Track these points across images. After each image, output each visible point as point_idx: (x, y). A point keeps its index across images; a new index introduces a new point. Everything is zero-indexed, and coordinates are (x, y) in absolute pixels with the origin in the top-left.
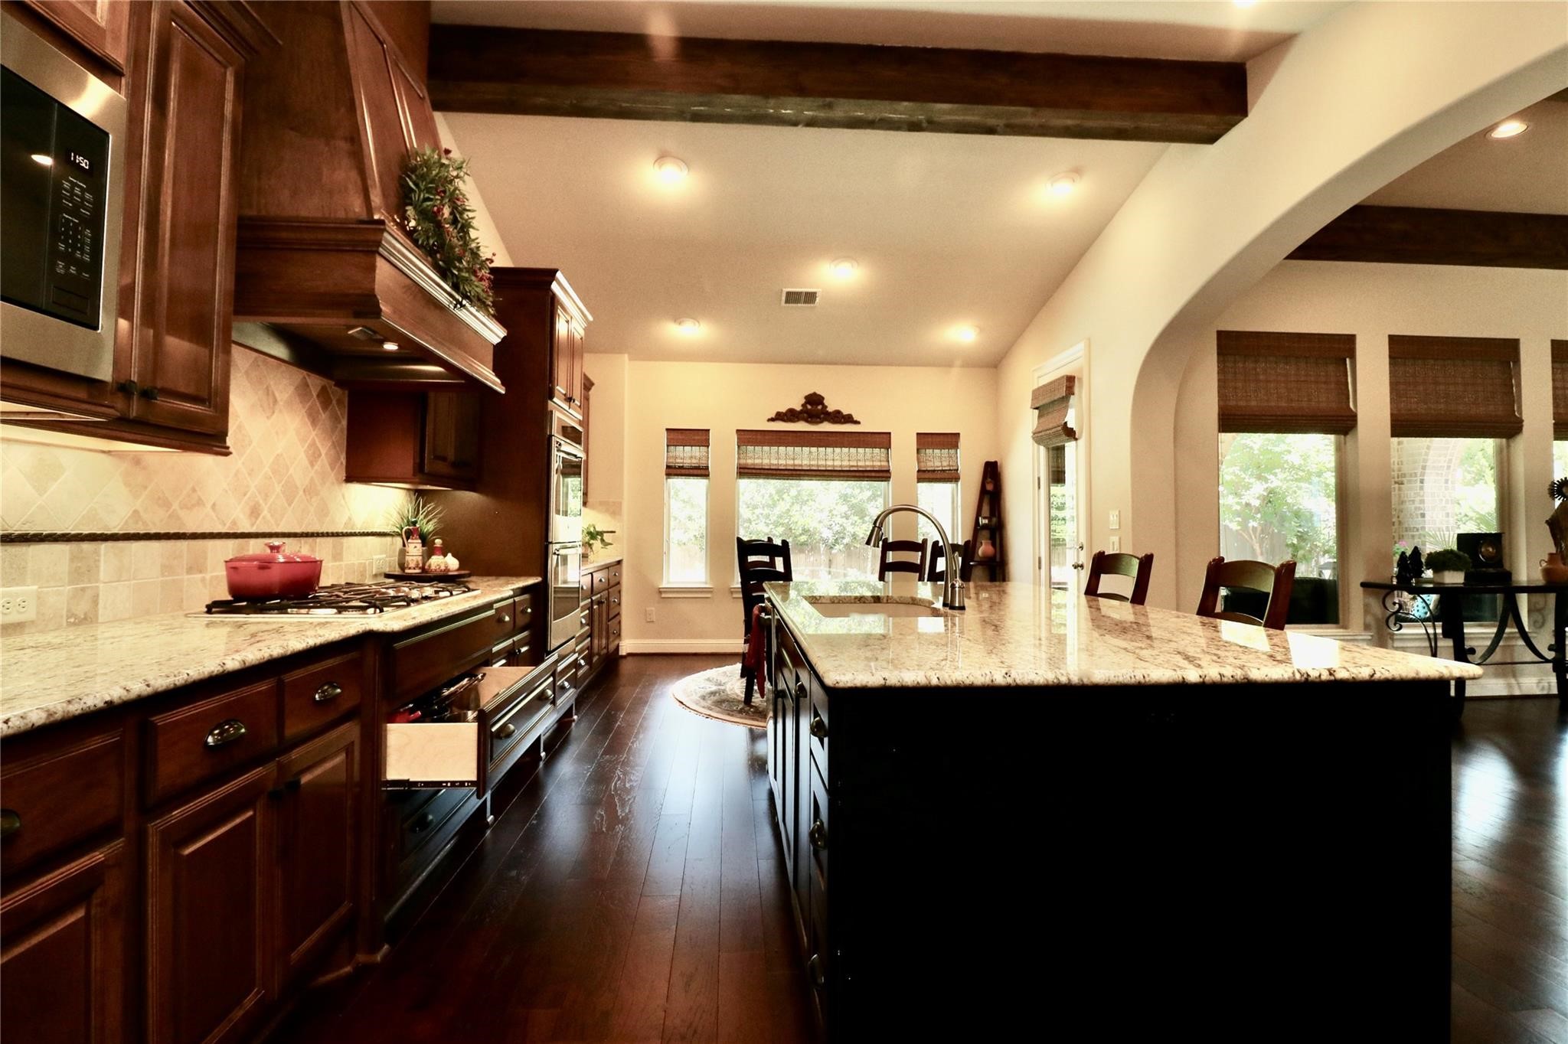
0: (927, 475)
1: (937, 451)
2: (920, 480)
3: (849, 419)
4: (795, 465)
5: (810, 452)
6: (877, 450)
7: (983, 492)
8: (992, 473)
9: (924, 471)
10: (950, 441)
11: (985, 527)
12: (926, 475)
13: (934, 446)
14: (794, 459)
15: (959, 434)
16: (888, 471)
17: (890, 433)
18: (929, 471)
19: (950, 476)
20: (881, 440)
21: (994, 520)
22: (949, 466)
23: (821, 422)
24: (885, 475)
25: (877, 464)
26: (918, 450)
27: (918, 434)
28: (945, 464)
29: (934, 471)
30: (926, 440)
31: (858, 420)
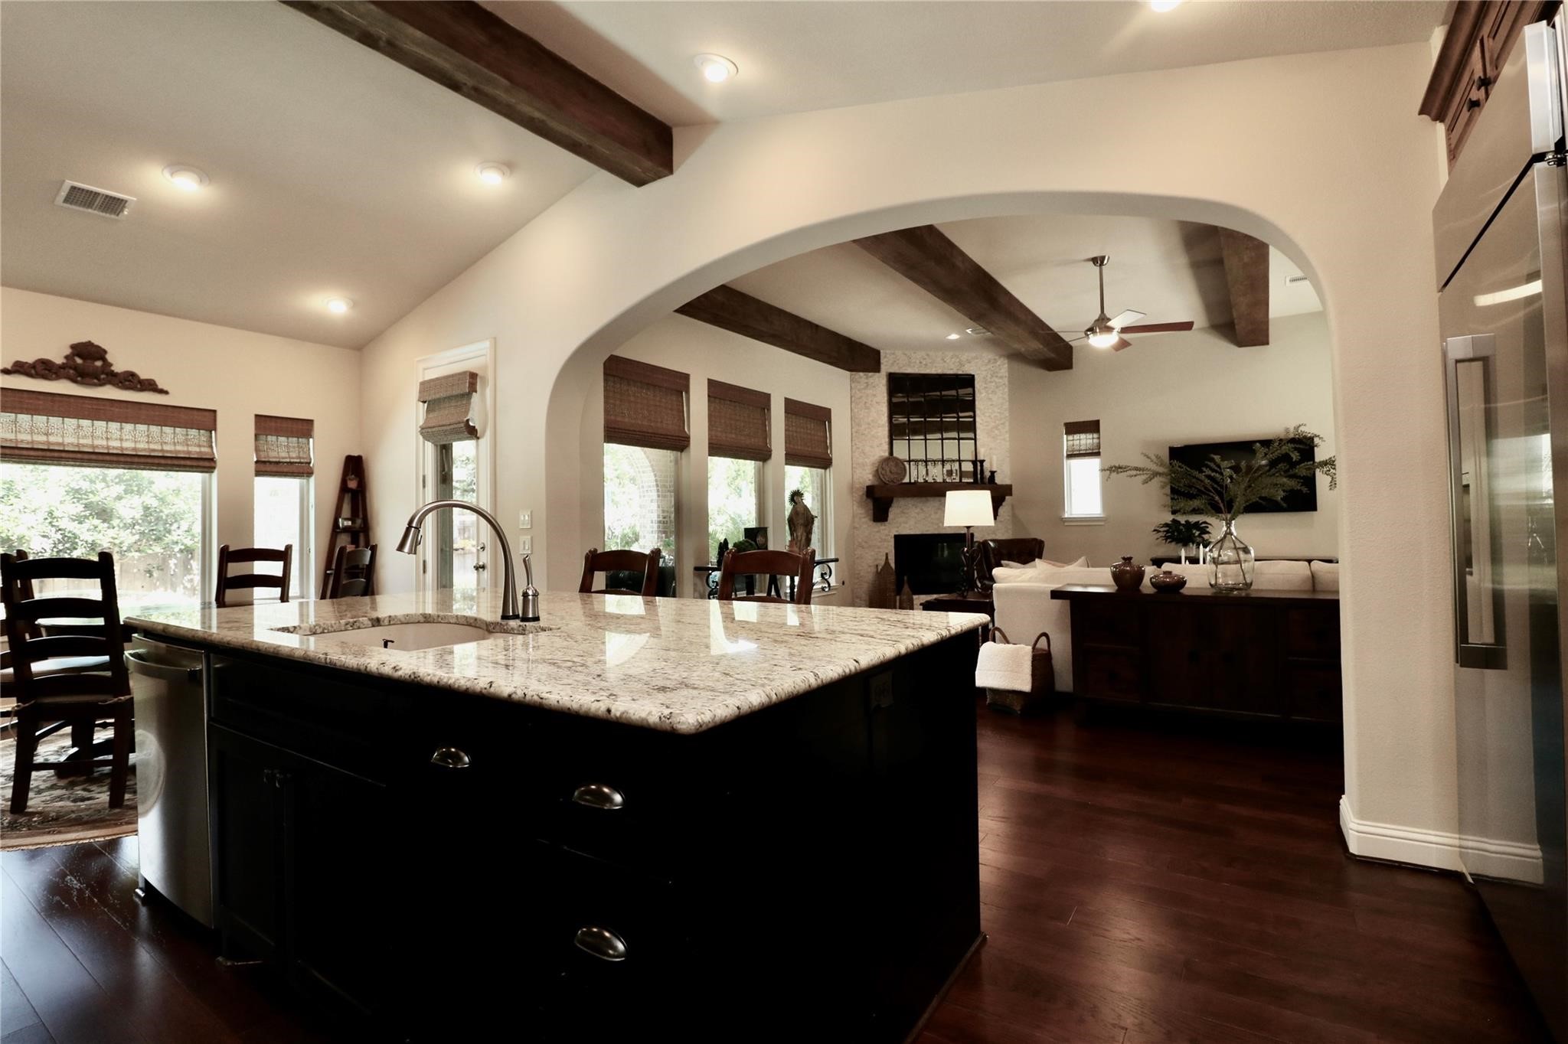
0: (269, 468)
1: (282, 439)
2: (259, 473)
3: (150, 386)
4: (49, 443)
5: (79, 426)
6: (193, 432)
7: (344, 489)
8: (355, 468)
9: (264, 462)
10: (302, 428)
11: (346, 529)
12: (266, 468)
13: (278, 433)
14: (47, 434)
15: (310, 422)
16: (212, 460)
17: (215, 411)
18: (270, 462)
19: (300, 469)
20: (205, 420)
21: (359, 522)
22: (297, 458)
23: (102, 384)
24: (207, 464)
25: (194, 450)
26: (256, 436)
27: (257, 416)
28: (293, 455)
29: (279, 462)
30: (266, 425)
31: (165, 389)
